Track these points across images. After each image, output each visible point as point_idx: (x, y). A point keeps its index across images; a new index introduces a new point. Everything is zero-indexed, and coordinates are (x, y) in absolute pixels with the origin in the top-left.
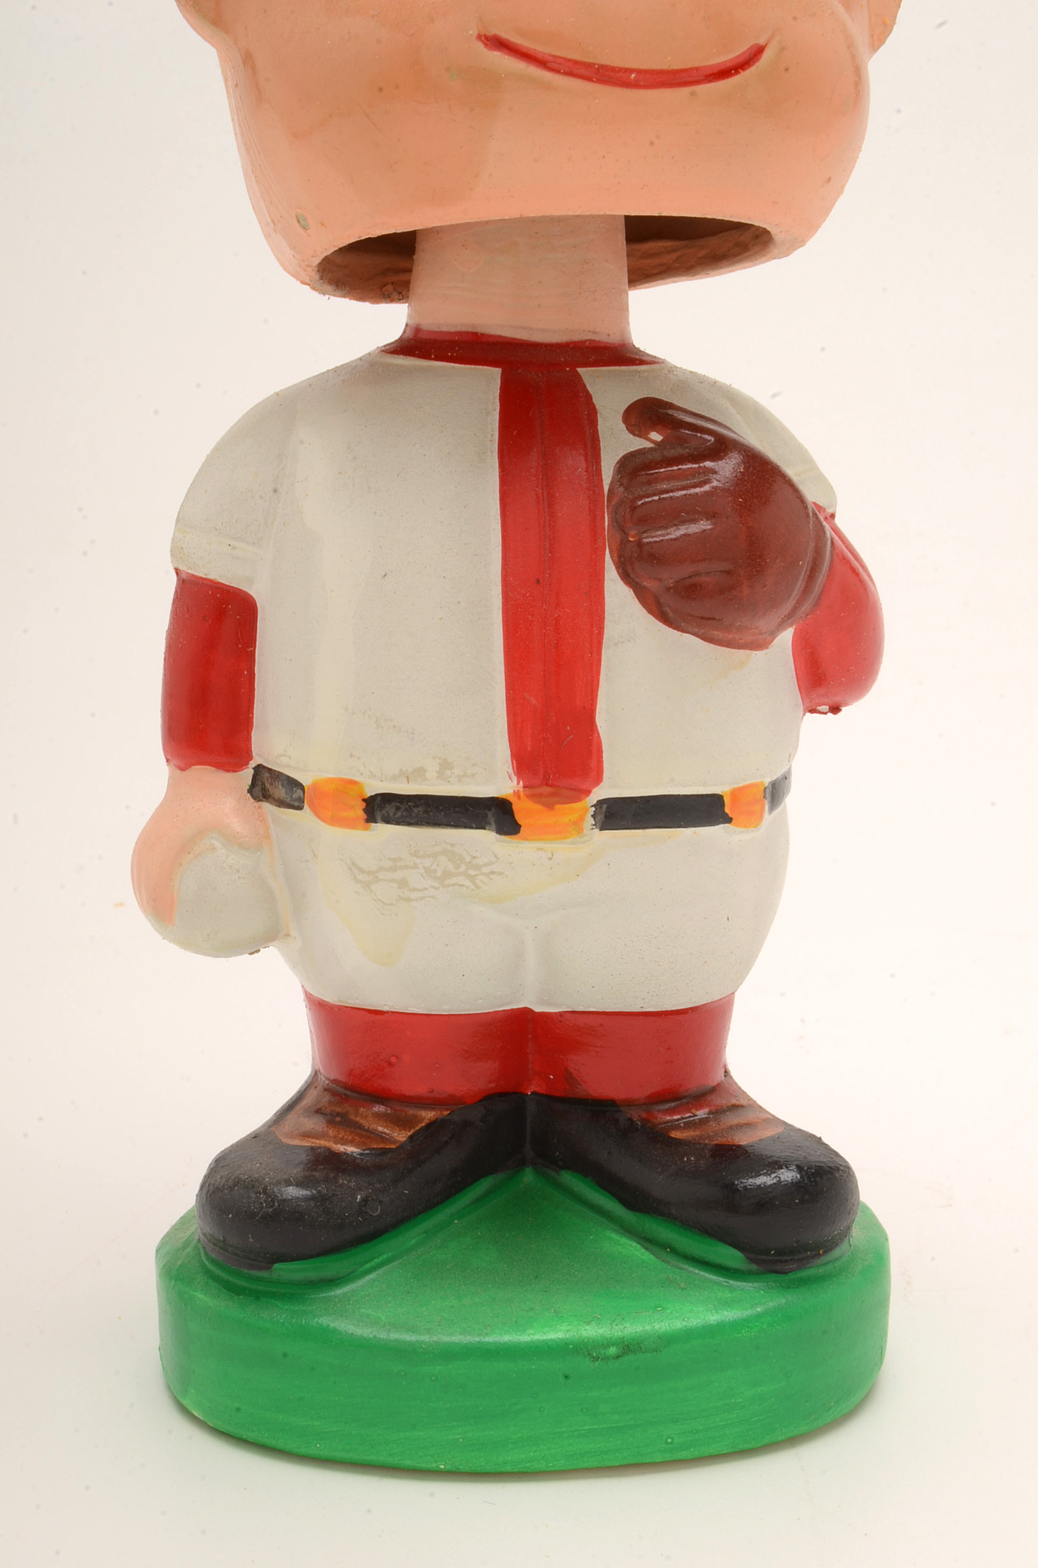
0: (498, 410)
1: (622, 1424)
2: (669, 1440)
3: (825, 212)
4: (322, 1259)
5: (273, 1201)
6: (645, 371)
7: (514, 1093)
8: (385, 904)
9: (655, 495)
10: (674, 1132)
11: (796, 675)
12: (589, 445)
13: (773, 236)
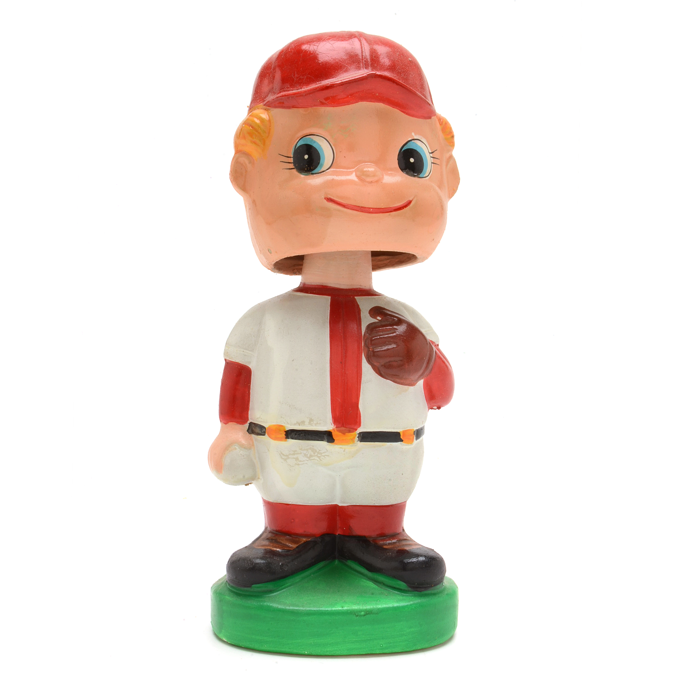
0: (329, 310)
1: (366, 639)
2: (381, 645)
3: (434, 249)
4: (268, 583)
5: (253, 563)
6: (377, 298)
7: (332, 534)
8: (291, 466)
9: (378, 336)
10: (385, 546)
11: (425, 395)
12: (358, 321)
13: (417, 257)
